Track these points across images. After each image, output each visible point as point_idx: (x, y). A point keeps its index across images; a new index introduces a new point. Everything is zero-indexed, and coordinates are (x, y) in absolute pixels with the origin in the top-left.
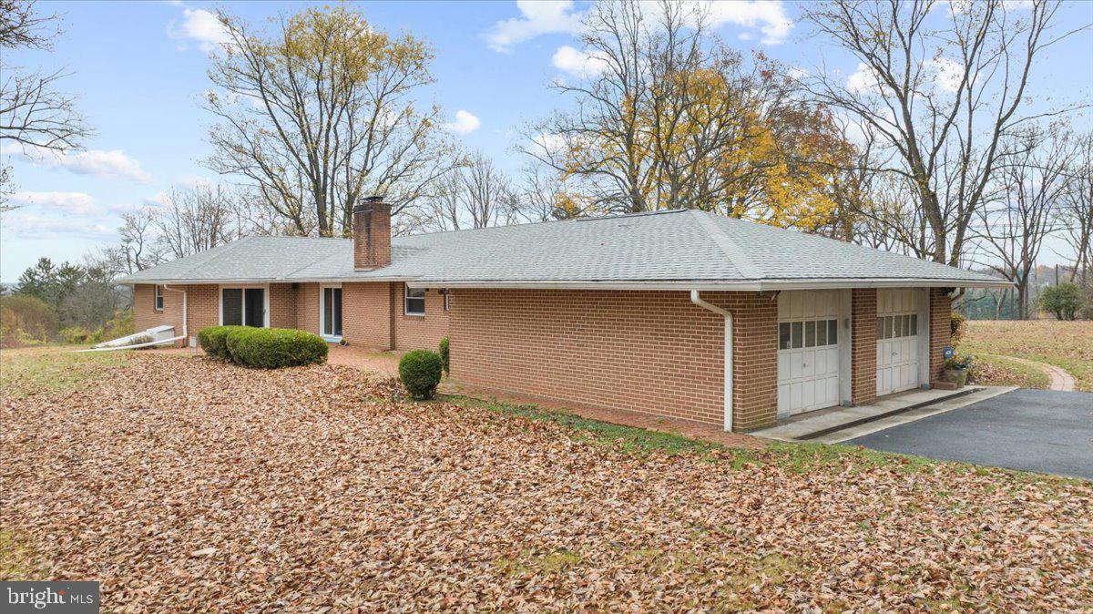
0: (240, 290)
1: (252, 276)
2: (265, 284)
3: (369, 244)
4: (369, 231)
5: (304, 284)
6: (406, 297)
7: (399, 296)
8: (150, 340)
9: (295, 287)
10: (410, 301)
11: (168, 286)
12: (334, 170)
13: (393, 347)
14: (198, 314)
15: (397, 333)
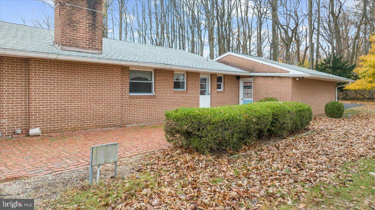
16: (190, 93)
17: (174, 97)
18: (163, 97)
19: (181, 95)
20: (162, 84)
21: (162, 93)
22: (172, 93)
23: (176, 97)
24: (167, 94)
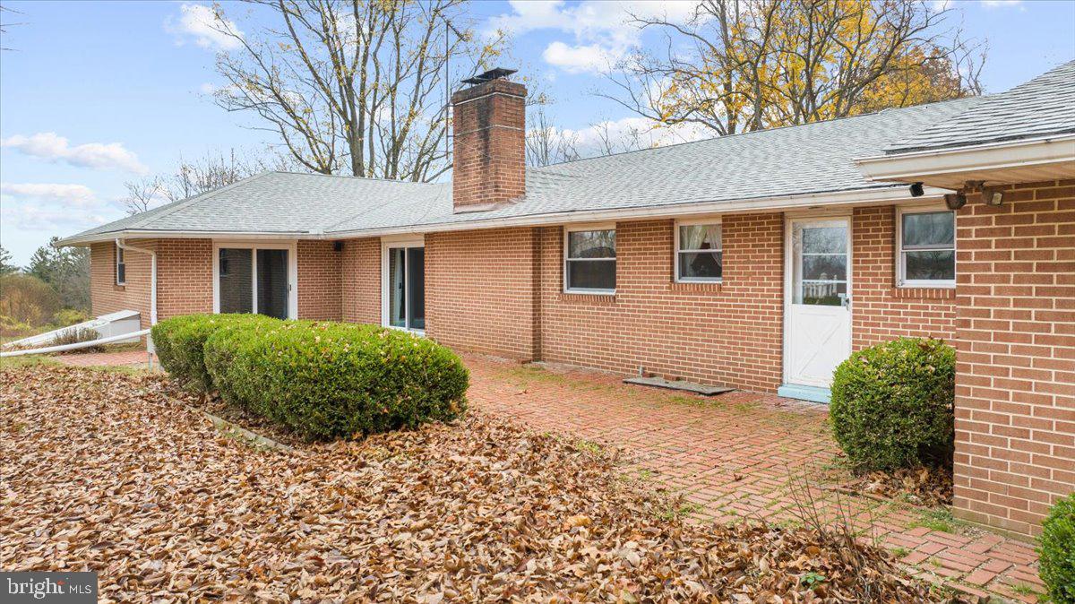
0: (249, 252)
1: (267, 227)
2: (289, 242)
3: (485, 160)
4: (485, 135)
5: (355, 241)
6: (566, 257)
7: (551, 258)
8: (91, 335)
9: (339, 246)
10: (573, 266)
11: (128, 242)
12: (375, 107)
13: (538, 355)
14: (176, 292)
15: (545, 327)
16: (734, 295)
17: (672, 304)
18: (638, 302)
19: (697, 299)
20: (635, 264)
21: (634, 292)
22: (666, 293)
23: (679, 304)
24: (648, 292)
